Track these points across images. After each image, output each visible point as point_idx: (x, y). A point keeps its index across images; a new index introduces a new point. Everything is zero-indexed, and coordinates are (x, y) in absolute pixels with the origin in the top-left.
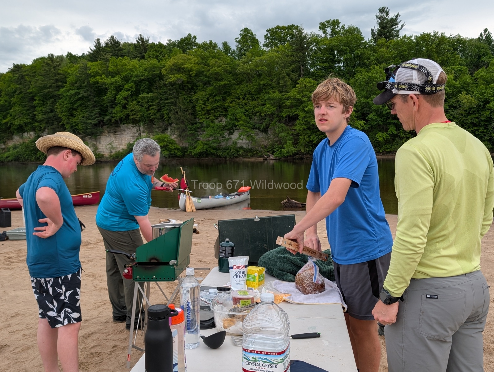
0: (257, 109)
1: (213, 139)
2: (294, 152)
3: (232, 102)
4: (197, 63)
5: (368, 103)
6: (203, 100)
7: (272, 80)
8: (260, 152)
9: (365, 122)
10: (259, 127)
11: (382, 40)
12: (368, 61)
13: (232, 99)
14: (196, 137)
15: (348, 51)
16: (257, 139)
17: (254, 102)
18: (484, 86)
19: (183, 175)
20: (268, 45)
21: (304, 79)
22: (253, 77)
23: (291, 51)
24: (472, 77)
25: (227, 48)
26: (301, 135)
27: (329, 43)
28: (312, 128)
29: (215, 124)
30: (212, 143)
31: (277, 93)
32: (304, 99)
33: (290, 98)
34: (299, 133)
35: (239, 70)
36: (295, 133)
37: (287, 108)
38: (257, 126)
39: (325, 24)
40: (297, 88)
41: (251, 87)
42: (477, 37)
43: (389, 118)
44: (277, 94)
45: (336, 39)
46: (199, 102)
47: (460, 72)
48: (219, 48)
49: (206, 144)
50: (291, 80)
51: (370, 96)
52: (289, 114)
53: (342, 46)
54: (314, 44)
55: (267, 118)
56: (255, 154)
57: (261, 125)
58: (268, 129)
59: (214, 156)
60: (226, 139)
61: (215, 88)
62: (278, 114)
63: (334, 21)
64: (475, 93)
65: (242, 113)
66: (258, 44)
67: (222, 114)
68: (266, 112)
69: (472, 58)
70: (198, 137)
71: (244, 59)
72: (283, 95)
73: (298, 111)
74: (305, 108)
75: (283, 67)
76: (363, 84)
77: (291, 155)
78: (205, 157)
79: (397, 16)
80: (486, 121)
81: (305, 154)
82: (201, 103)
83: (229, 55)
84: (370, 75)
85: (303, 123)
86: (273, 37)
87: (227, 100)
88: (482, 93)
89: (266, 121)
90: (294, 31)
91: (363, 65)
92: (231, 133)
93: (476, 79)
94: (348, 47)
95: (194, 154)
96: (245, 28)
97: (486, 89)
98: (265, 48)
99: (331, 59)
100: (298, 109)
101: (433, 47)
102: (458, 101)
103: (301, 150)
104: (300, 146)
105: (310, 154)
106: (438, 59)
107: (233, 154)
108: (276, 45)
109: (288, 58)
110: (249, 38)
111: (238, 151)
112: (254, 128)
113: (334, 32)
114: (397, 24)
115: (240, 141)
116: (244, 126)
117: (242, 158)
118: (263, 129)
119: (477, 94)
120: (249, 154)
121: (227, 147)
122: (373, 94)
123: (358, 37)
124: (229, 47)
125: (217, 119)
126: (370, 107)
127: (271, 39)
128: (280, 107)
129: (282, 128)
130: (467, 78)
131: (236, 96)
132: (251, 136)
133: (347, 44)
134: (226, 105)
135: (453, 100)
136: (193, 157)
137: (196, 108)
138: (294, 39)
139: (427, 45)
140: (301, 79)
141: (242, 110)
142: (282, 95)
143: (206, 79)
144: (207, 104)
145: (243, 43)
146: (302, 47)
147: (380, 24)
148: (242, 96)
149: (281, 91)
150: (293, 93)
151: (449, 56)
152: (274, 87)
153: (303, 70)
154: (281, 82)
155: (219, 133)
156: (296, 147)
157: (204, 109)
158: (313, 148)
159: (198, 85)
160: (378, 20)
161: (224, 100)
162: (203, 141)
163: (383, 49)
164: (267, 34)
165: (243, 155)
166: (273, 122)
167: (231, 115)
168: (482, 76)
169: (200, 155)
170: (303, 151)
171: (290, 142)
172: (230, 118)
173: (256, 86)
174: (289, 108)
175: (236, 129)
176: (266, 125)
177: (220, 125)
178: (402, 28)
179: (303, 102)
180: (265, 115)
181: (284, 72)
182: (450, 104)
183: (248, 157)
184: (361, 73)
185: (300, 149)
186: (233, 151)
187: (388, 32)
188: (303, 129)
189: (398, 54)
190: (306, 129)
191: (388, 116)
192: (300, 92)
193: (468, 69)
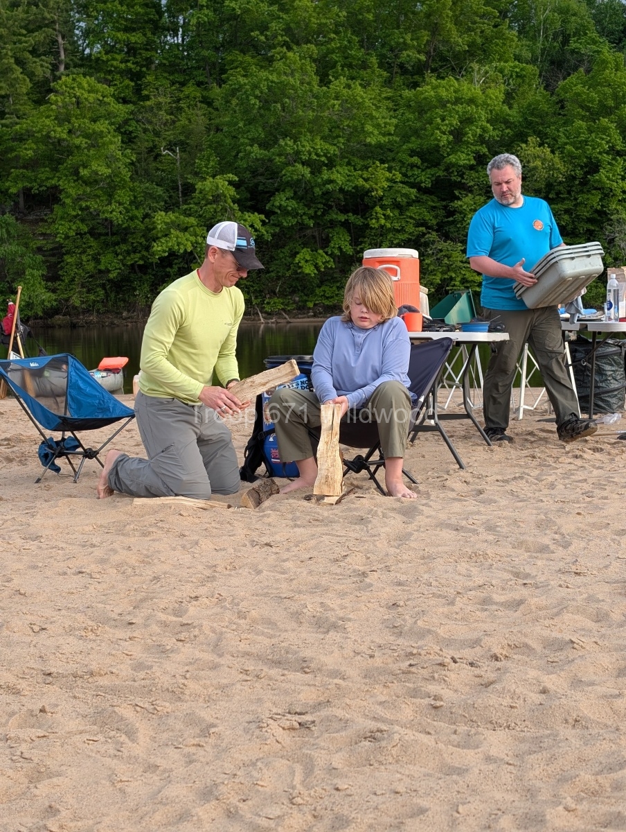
5: (271, 160)
9: (263, 217)
12: (262, 33)
18: (583, 124)
21: (74, 79)
24: (552, 94)
26: (68, 253)
28: (101, 230)
32: (77, 141)
33: (34, 136)
34: (62, 247)
36: (50, 246)
40: (54, 107)
43: (330, 207)
47: (519, 80)
50: (31, 80)
51: (276, 141)
52: (29, 185)
64: (560, 141)
69: (548, 41)
72: (7, 126)
73: (59, 179)
74: (81, 170)
76: (254, 104)
77: (40, 314)
81: (84, 313)
84: (274, 77)
85: (75, 217)
88: (580, 142)
93: (561, 103)
97: (590, 131)
99: (150, 20)
100: (57, 170)
101: (444, 4)
103: (69, 298)
104: (68, 286)
105: (98, 311)
119: (566, 144)
122: (285, 135)
126: (274, 174)
129: (7, 230)
130: (537, 97)
140: (64, 78)
150: (40, 120)
151: (488, 31)
153: (65, 50)
156: (55, 291)
158: (106, 292)
168: (578, 95)
170: (77, 303)
171: (36, 273)
174: (24, 167)
179: (69, 151)
181: (6, 54)
184: (244, 69)
185: (66, 296)
188: (77, 234)
189: (348, 17)
190: (85, 233)
191: (328, 200)
192: (62, 119)
193: (538, 72)
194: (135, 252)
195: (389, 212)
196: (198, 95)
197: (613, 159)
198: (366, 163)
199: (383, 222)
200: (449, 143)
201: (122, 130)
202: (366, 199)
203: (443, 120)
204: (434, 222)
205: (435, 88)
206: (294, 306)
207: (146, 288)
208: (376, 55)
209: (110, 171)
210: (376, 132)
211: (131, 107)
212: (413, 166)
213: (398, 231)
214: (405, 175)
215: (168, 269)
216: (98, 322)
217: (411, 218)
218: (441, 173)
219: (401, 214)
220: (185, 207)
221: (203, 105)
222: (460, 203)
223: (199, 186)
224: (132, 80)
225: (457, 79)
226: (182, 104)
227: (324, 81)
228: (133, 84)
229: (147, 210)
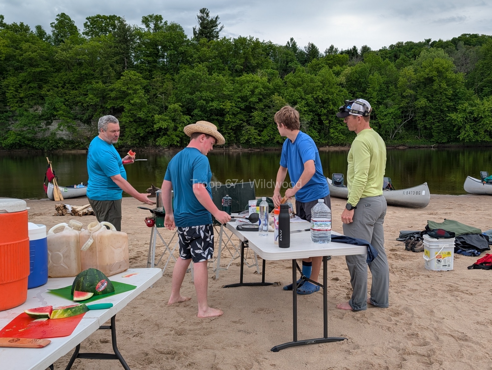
0: (78, 99)
1: (28, 129)
2: (120, 144)
3: (50, 90)
4: (6, 46)
5: (193, 99)
6: (14, 87)
7: (94, 71)
8: (82, 144)
9: (190, 117)
10: (81, 118)
11: (203, 40)
12: (191, 58)
13: (50, 86)
14: (7, 127)
15: (172, 48)
16: (79, 131)
17: (75, 91)
18: (292, 89)
20: (88, 33)
22: (73, 66)
23: (114, 43)
24: (283, 80)
25: (41, 33)
26: (127, 128)
27: (153, 38)
28: (138, 120)
29: (30, 113)
30: (26, 134)
31: (101, 83)
32: (130, 92)
34: (124, 126)
35: (57, 57)
38: (79, 116)
39: (148, 18)
40: (122, 80)
41: (72, 75)
42: (285, 45)
43: (212, 114)
44: (100, 85)
45: (160, 34)
46: (9, 88)
47: (273, 75)
48: (32, 31)
49: (20, 135)
50: (115, 72)
51: (195, 93)
52: (114, 106)
53: (166, 41)
54: (138, 37)
55: (90, 109)
56: (77, 146)
57: (83, 116)
58: (91, 120)
59: (29, 148)
60: (43, 129)
61: (29, 74)
62: (102, 105)
63: (157, 16)
64: (285, 95)
65: (61, 102)
66: (78, 31)
67: (38, 103)
68: (89, 102)
69: (282, 63)
70: (9, 127)
71: (62, 45)
72: (107, 86)
73: (124, 104)
74: (131, 101)
75: (106, 58)
76: (188, 81)
78: (18, 149)
79: (217, 18)
82: (12, 90)
83: (44, 40)
84: (194, 72)
85: (129, 116)
86: (93, 26)
87: (44, 87)
88: (291, 95)
89: (89, 111)
90: (116, 21)
91: (187, 62)
92: (49, 124)
93: (285, 83)
94: (172, 43)
95: (4, 145)
96: (62, 13)
97: (294, 92)
98: (85, 36)
99: (155, 53)
100: (123, 101)
101: (249, 51)
102: (271, 101)
104: (127, 138)
105: (137, 147)
106: (254, 62)
107: (52, 146)
108: (97, 34)
109: (112, 49)
110: (67, 24)
111: (58, 143)
112: (75, 118)
113: (157, 27)
114: (217, 26)
115: (60, 132)
116: (64, 116)
117: (61, 150)
118: (85, 120)
119: (287, 95)
120: (70, 146)
121: (44, 139)
122: (197, 91)
123: (182, 35)
124: (44, 32)
125: (32, 107)
126: (194, 103)
127: (91, 28)
128: (104, 97)
130: (278, 81)
131: (54, 84)
132: (72, 127)
133: (171, 40)
134: (42, 93)
135: (268, 100)
136: (3, 149)
137: (6, 95)
138: (116, 30)
139: (244, 48)
140: (126, 71)
141: (61, 99)
142: (106, 86)
143: (18, 64)
144: (19, 91)
145: (60, 29)
146: (126, 40)
147: (201, 24)
148: (61, 85)
149: (105, 81)
150: (118, 85)
151: (263, 59)
152: (97, 77)
153: (127, 62)
154: (104, 73)
155: (34, 123)
156: (122, 140)
157: (16, 97)
158: (139, 140)
159: (8, 70)
160: (199, 20)
161: (40, 87)
162: (16, 131)
163: (205, 49)
164: (87, 22)
165: (63, 147)
166: (96, 114)
167: (48, 104)
168: (291, 80)
169: (12, 146)
170: (130, 144)
172: (48, 107)
173: (77, 76)
174: (113, 100)
175: (54, 120)
176: (89, 116)
177: (36, 114)
178: (221, 30)
179: (128, 95)
180: (87, 105)
181: (107, 63)
183: (69, 149)
184: (185, 70)
186: (52, 143)
187: (208, 32)
188: (129, 122)
189: (218, 54)
190: (132, 121)
191: (211, 112)
192: (125, 84)
193: (278, 73)
194: (149, 128)
195: (231, 116)
196: (170, 77)
197: (301, 101)
198: (224, 100)
199: (229, 119)
200: (250, 94)
201: (146, 88)
202: (224, 112)
203: (248, 87)
204: (245, 120)
205: (246, 77)
207: (152, 139)
208: (228, 66)
209: (140, 101)
210: (227, 90)
211: (148, 81)
212: (239, 101)
213: (234, 122)
214: (236, 104)
215: (160, 133)
216: (137, 150)
217: (238, 118)
218: (247, 104)
219: (235, 117)
220: (165, 113)
221: (172, 81)
222: (253, 114)
223: (169, 107)
224: (149, 72)
225: (253, 74)
226: (165, 80)
227: (210, 74)
228: (149, 74)
229: (153, 114)
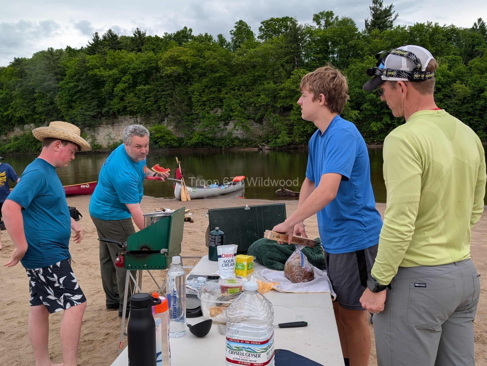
0: (251, 100)
1: (209, 130)
2: (288, 142)
3: (227, 93)
4: (193, 55)
5: (362, 93)
6: (199, 92)
7: (266, 72)
8: (255, 142)
9: (359, 112)
10: (253, 118)
11: (376, 31)
12: (361, 51)
13: (227, 90)
14: (192, 128)
15: (342, 42)
16: (252, 130)
17: (249, 93)
18: (478, 76)
19: (178, 165)
20: (263, 37)
21: (299, 70)
22: (248, 69)
23: (285, 43)
24: (467, 66)
25: (222, 41)
26: (295, 125)
27: (323, 35)
29: (210, 115)
30: (207, 134)
31: (272, 84)
33: (285, 89)
34: (293, 124)
35: (234, 61)
36: (290, 124)
37: (282, 99)
38: (252, 116)
39: (319, 16)
40: (292, 79)
41: (246, 78)
42: (471, 27)
43: (383, 108)
45: (330, 30)
46: (194, 93)
47: (454, 62)
48: (215, 40)
49: (202, 135)
50: (286, 71)
52: (284, 104)
53: (336, 37)
54: (308, 35)
55: (262, 109)
56: (250, 144)
57: (255, 115)
58: (263, 120)
59: (209, 147)
60: (222, 129)
61: (211, 80)
62: (273, 105)
63: (328, 12)
64: (469, 82)
65: (237, 104)
66: (253, 36)
67: (218, 106)
68: (261, 102)
69: (467, 48)
70: (194, 128)
71: (239, 51)
72: (278, 86)
73: (293, 102)
75: (277, 59)
76: (357, 75)
77: (286, 145)
78: (201, 147)
79: (391, 7)
80: (480, 110)
81: (300, 144)
82: (196, 95)
83: (224, 47)
84: (364, 65)
85: (298, 114)
86: (267, 29)
87: (223, 91)
88: (477, 82)
89: (260, 111)
90: (288, 22)
91: (357, 56)
92: (226, 124)
93: (470, 69)
94: (342, 38)
95: (190, 144)
96: (240, 21)
97: (481, 78)
98: (260, 39)
99: (325, 50)
100: (292, 99)
101: (427, 37)
102: (452, 90)
103: (295, 139)
104: (295, 136)
105: (304, 144)
106: (432, 49)
107: (229, 145)
108: (271, 37)
109: (283, 49)
110: (244, 30)
111: (234, 142)
112: (249, 118)
113: (328, 24)
114: (391, 15)
115: (235, 132)
116: (239, 117)
117: (237, 148)
118: (257, 119)
119: (471, 83)
120: (244, 144)
121: (222, 138)
123: (352, 28)
124: (224, 39)
125: (212, 110)
126: (364, 97)
127: (266, 31)
128: (275, 97)
129: (277, 119)
130: (461, 67)
131: (231, 87)
132: (246, 126)
133: (341, 35)
134: (221, 96)
135: (448, 89)
136: (189, 148)
137: (192, 100)
138: (288, 31)
139: (421, 35)
140: (295, 70)
141: (237, 101)
142: (276, 86)
143: (201, 71)
144: (202, 96)
145: (238, 36)
146: (296, 39)
147: (373, 15)
148: (237, 87)
149: (275, 82)
150: (287, 84)
151: (443, 45)
152: (269, 78)
153: (297, 61)
154: (275, 73)
155: (214, 124)
156: (291, 137)
157: (200, 101)
158: (307, 137)
159: (194, 77)
160: (372, 11)
161: (220, 91)
162: (199, 131)
163: (376, 40)
164: (262, 26)
165: (238, 145)
166: (267, 113)
167: (226, 106)
168: (476, 65)
169: (196, 145)
170: (298, 141)
171: (285, 132)
172: (226, 109)
173: (251, 78)
174: (283, 99)
175: (231, 120)
176: (261, 115)
177: (216, 116)
178: (395, 19)
179: (297, 93)
180: (259, 105)
181: (278, 64)
182: (444, 93)
183: (243, 147)
184: (355, 63)
186: (228, 142)
187: (381, 23)
188: (298, 119)
189: (392, 44)
192: (294, 83)
193: (462, 58)
206: (370, 141)
216: (304, 147)
